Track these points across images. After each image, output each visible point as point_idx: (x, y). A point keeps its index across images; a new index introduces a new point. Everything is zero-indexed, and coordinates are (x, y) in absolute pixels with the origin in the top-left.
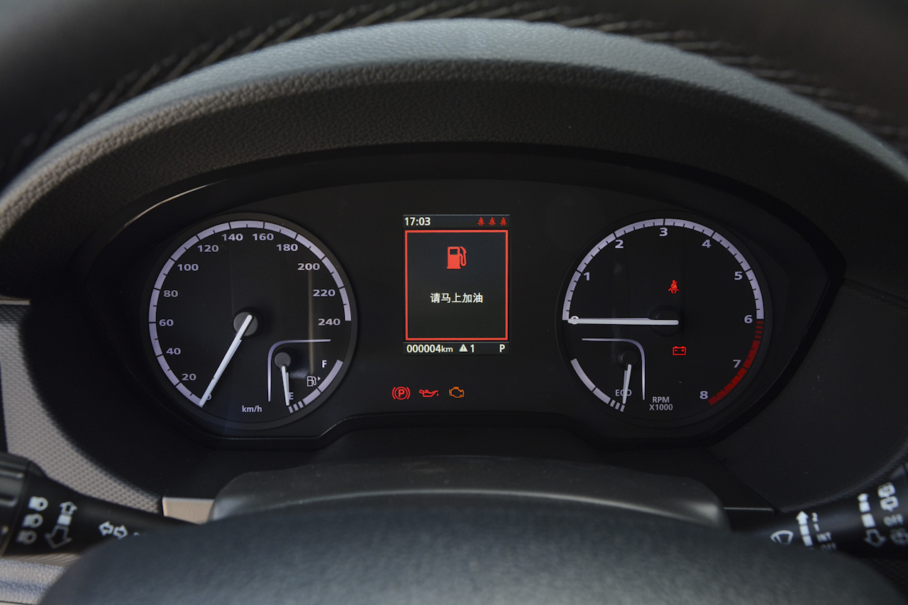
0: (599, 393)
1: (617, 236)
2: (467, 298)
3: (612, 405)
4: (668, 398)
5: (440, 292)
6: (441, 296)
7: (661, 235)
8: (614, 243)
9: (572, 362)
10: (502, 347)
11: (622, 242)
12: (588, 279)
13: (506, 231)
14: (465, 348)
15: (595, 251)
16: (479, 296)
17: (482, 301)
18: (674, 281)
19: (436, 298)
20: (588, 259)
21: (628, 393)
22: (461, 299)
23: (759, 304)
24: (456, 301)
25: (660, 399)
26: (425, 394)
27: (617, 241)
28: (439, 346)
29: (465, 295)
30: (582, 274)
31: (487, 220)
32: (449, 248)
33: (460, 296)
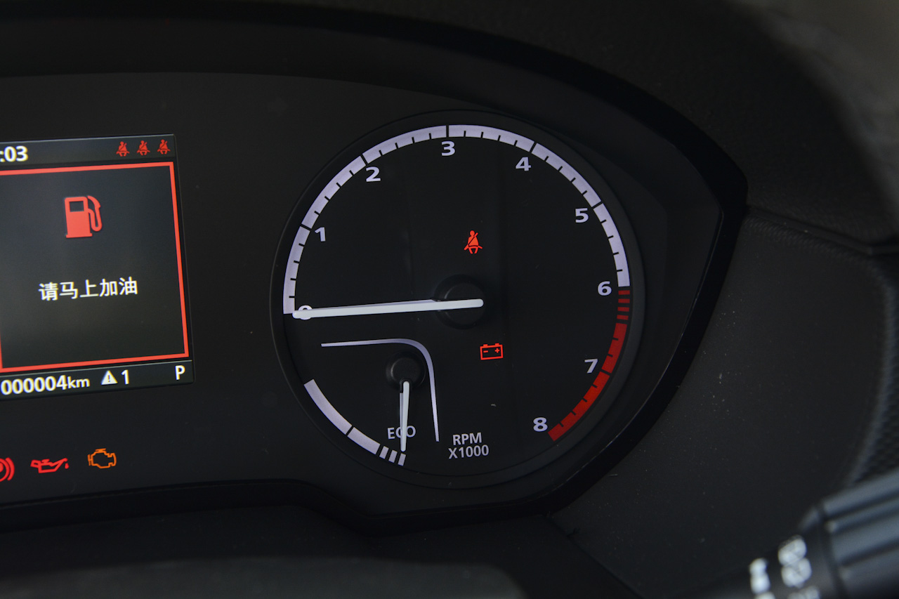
0: (358, 437)
1: (369, 161)
2: (108, 288)
3: (383, 455)
4: (479, 434)
5: (57, 280)
6: (60, 288)
7: (443, 154)
8: (364, 173)
9: (307, 386)
10: (180, 371)
11: (377, 171)
12: (323, 238)
13: (171, 164)
14: (112, 377)
15: (331, 190)
16: (131, 282)
17: (136, 292)
18: (472, 233)
19: (49, 292)
20: (320, 204)
21: (410, 431)
22: (99, 289)
23: (621, 261)
24: (88, 295)
25: (465, 437)
26: (44, 468)
27: (368, 169)
28: (63, 378)
29: (104, 283)
30: (312, 230)
31: (133, 146)
32: (68, 200)
33: (94, 286)
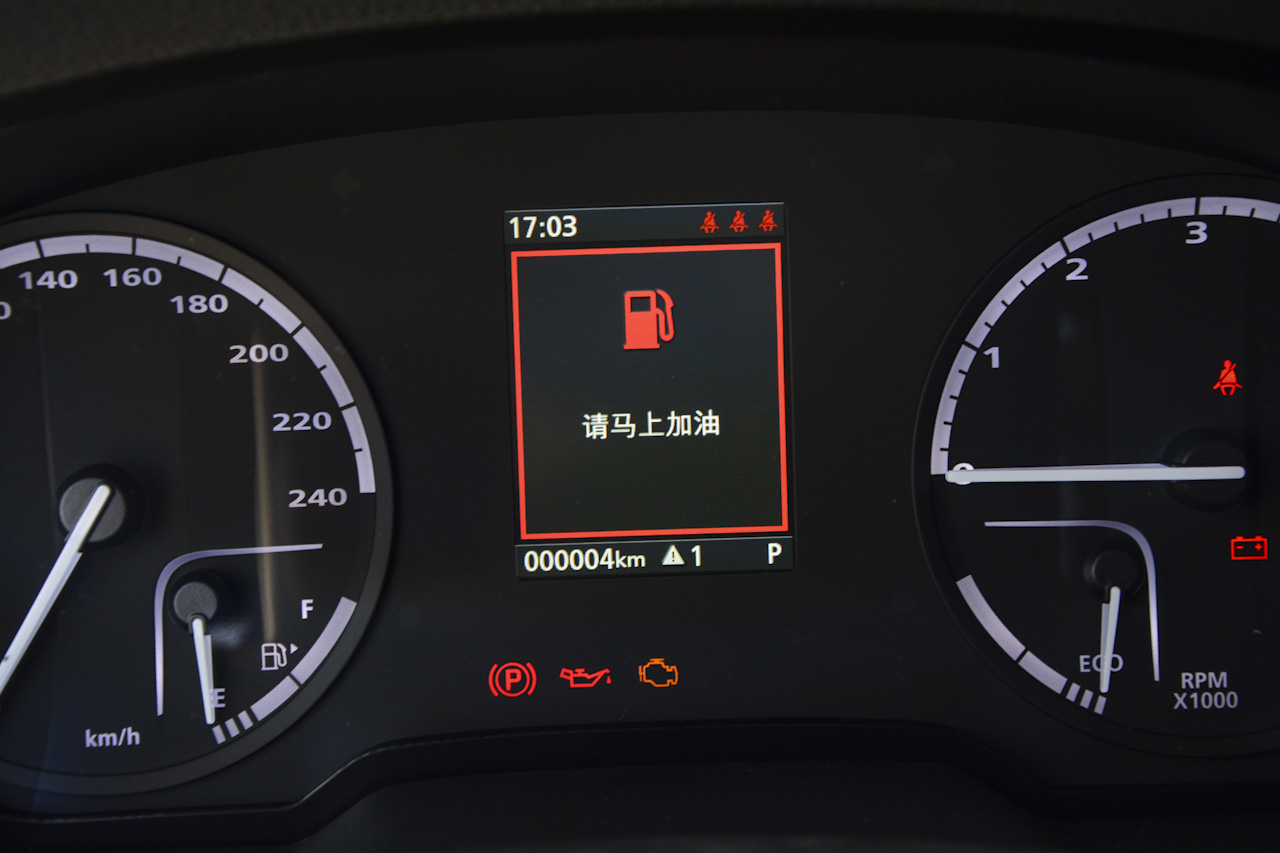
0: (1034, 665)
1: (1072, 249)
2: (679, 424)
3: (1071, 696)
4: (1224, 675)
5: (608, 411)
6: (611, 421)
7: (1189, 241)
8: (1063, 268)
9: (960, 584)
10: (774, 550)
11: (1083, 264)
12: (995, 364)
13: (777, 247)
14: (677, 554)
15: (1011, 291)
16: (710, 417)
17: (717, 432)
18: (1227, 364)
19: (597, 426)
20: (994, 312)
21: (1115, 663)
22: (664, 426)
24: (650, 433)
25: (1200, 677)
26: (577, 680)
27: (1069, 261)
28: (608, 551)
29: (672, 417)
30: (980, 351)
31: (724, 218)
32: (629, 295)
33: (659, 420)
